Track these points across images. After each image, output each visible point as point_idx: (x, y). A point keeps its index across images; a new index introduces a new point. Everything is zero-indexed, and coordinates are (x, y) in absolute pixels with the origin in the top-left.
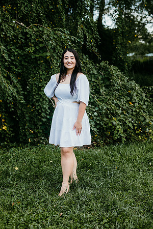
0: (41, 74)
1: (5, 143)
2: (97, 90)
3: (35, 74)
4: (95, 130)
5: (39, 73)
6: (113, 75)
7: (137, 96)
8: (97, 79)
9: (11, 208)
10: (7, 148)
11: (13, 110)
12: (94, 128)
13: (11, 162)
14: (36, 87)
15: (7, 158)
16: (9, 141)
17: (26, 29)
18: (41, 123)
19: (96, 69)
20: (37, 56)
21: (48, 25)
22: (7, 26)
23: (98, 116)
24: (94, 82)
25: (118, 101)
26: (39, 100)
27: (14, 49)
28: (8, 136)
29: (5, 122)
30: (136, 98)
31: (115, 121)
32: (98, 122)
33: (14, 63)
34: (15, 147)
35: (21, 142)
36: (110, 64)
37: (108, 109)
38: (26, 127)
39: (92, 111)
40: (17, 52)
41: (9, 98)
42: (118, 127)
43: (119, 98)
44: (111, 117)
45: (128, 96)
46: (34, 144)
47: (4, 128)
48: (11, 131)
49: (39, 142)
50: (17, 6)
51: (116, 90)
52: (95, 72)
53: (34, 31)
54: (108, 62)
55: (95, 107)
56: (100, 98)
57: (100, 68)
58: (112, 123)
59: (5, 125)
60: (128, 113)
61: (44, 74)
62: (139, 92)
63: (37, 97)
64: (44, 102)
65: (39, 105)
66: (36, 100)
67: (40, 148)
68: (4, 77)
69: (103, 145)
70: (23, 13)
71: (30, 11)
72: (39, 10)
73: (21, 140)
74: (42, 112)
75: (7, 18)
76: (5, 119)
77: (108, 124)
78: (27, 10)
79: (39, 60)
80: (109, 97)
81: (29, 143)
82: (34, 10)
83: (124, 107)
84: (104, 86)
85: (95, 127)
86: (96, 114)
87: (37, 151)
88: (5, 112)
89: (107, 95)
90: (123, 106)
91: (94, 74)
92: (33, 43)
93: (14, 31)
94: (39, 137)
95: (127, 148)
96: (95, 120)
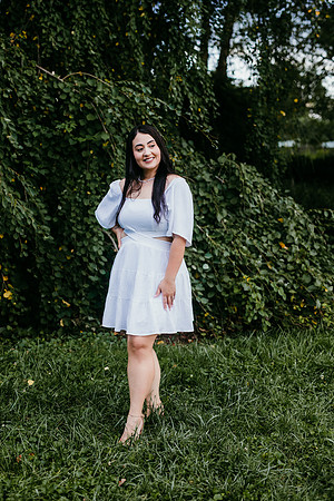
0: (88, 178)
1: (9, 328)
2: (210, 216)
3: (75, 180)
4: (204, 301)
5: (85, 176)
6: (246, 185)
7: (296, 229)
8: (211, 191)
9: (14, 467)
10: (13, 339)
11: (26, 255)
12: (201, 297)
13: (19, 368)
14: (78, 207)
15: (11, 359)
16: (16, 323)
17: (58, 81)
18: (86, 286)
19: (208, 171)
20: (81, 140)
21: (107, 74)
22: (17, 75)
23: (212, 272)
24: (204, 198)
25: (255, 241)
26: (84, 235)
27: (31, 125)
28: (14, 312)
29: (9, 281)
30: (293, 234)
31: (247, 283)
32: (211, 286)
33: (32, 154)
34: (30, 337)
35: (44, 327)
36: (239, 161)
37: (233, 257)
38: (54, 294)
39: (198, 260)
40: (39, 130)
41: (17, 230)
42: (254, 296)
43: (257, 234)
44: (240, 275)
45: (277, 230)
46: (70, 331)
47: (7, 295)
48: (23, 302)
49: (82, 327)
50: (40, 34)
51: (252, 217)
52: (207, 177)
53: (76, 88)
54: (234, 156)
55: (206, 251)
56: (217, 233)
57: (218, 169)
58: (241, 287)
59: (9, 289)
60: (277, 266)
61: (95, 181)
62: (302, 222)
63: (78, 229)
64: (95, 239)
65: (83, 246)
66: (77, 235)
67: (84, 340)
68: (9, 184)
69: (222, 335)
70: (52, 48)
71: (67, 45)
72: (88, 42)
73: (42, 321)
74: (91, 261)
75: (19, 59)
76: (9, 276)
77: (232, 290)
78: (62, 43)
79: (85, 149)
80: (235, 232)
81: (61, 330)
82: (77, 43)
83: (268, 254)
84: (226, 208)
85: (205, 296)
86: (206, 267)
87: (76, 347)
88: (9, 260)
89: (231, 227)
90: (266, 250)
91: (203, 181)
92: (73, 113)
93: (33, 86)
94: (83, 315)
95: (273, 343)
96: (204, 281)
